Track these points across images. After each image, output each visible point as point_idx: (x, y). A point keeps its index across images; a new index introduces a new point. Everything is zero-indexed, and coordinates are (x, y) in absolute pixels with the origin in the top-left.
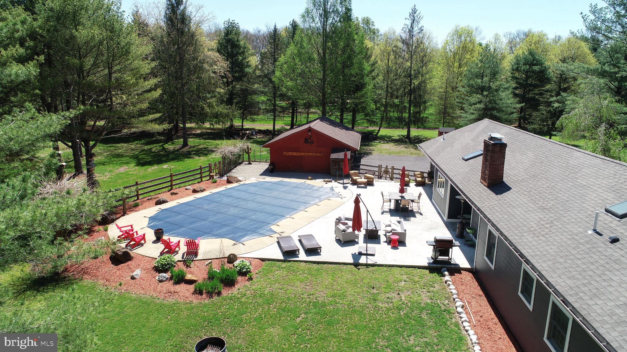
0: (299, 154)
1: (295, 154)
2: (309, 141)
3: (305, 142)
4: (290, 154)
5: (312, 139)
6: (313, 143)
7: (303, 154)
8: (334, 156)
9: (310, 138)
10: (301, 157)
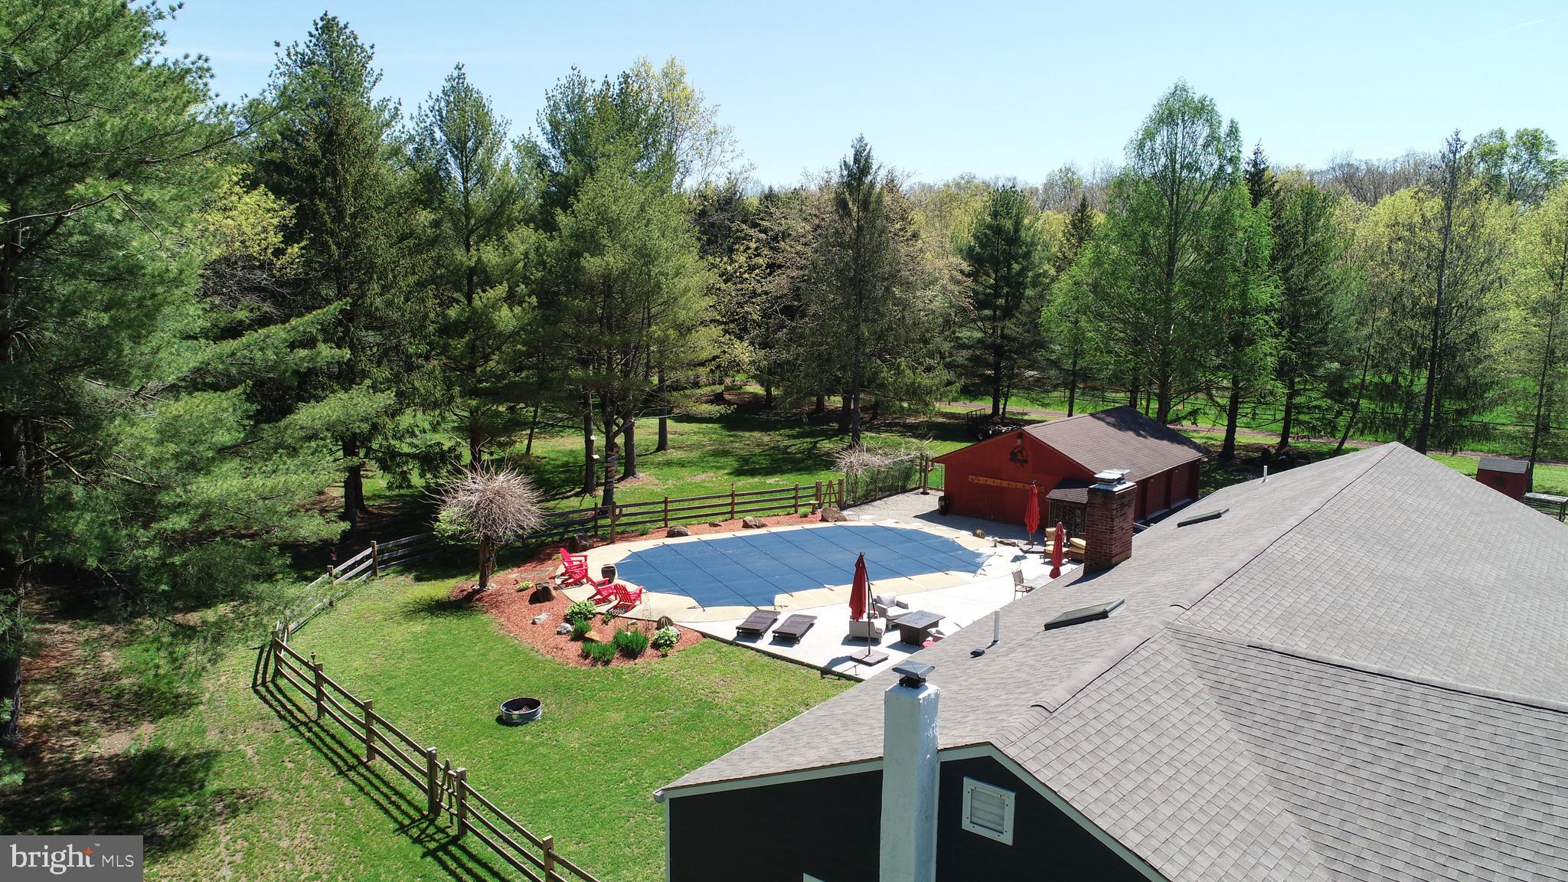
0: (998, 482)
1: (990, 482)
2: (1019, 456)
3: (1011, 460)
4: (982, 480)
5: (1025, 454)
6: (1026, 462)
7: (1005, 484)
8: (1056, 494)
9: (1020, 452)
10: (1000, 490)
